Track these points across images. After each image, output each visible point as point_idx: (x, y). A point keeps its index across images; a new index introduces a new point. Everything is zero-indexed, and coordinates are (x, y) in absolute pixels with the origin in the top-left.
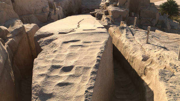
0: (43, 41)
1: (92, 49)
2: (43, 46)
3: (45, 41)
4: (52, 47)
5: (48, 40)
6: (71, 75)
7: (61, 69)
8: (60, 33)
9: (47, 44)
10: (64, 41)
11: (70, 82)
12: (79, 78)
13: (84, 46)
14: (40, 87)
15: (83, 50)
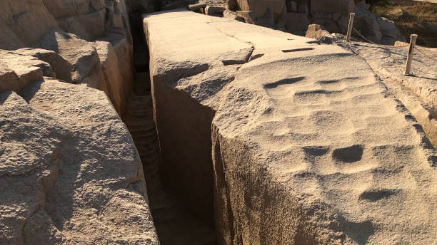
0: (195, 86)
1: (362, 98)
2: (204, 98)
3: (202, 84)
4: (242, 100)
5: (209, 82)
6: (376, 170)
7: (330, 155)
8: (226, 63)
9: (211, 94)
10: (265, 83)
11: (388, 187)
12: (402, 174)
13: (330, 92)
14: (330, 206)
15: (340, 103)
